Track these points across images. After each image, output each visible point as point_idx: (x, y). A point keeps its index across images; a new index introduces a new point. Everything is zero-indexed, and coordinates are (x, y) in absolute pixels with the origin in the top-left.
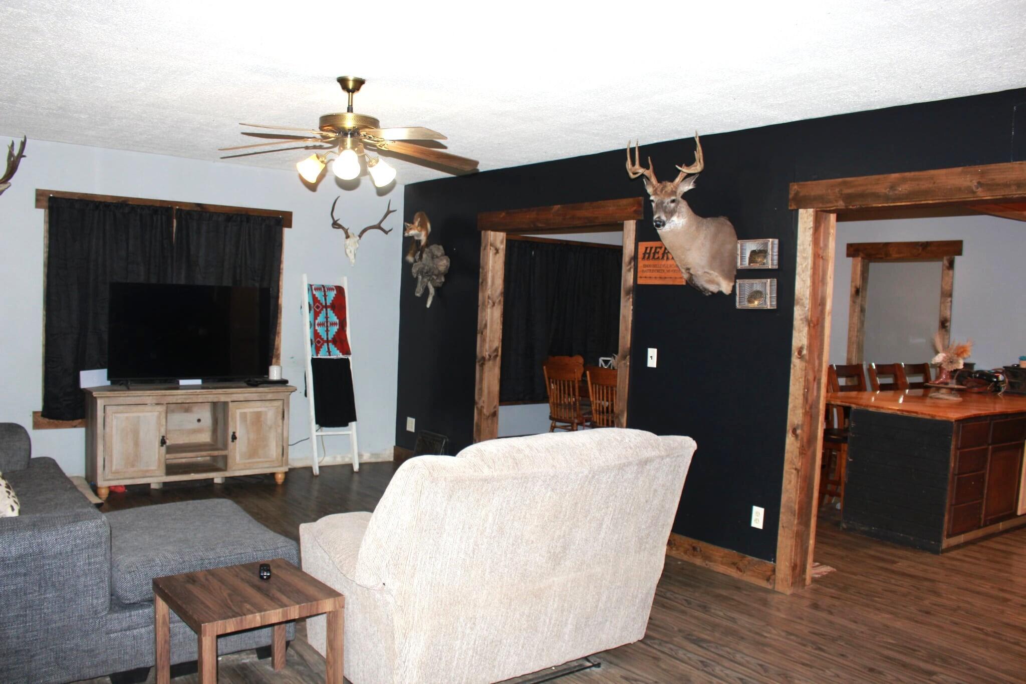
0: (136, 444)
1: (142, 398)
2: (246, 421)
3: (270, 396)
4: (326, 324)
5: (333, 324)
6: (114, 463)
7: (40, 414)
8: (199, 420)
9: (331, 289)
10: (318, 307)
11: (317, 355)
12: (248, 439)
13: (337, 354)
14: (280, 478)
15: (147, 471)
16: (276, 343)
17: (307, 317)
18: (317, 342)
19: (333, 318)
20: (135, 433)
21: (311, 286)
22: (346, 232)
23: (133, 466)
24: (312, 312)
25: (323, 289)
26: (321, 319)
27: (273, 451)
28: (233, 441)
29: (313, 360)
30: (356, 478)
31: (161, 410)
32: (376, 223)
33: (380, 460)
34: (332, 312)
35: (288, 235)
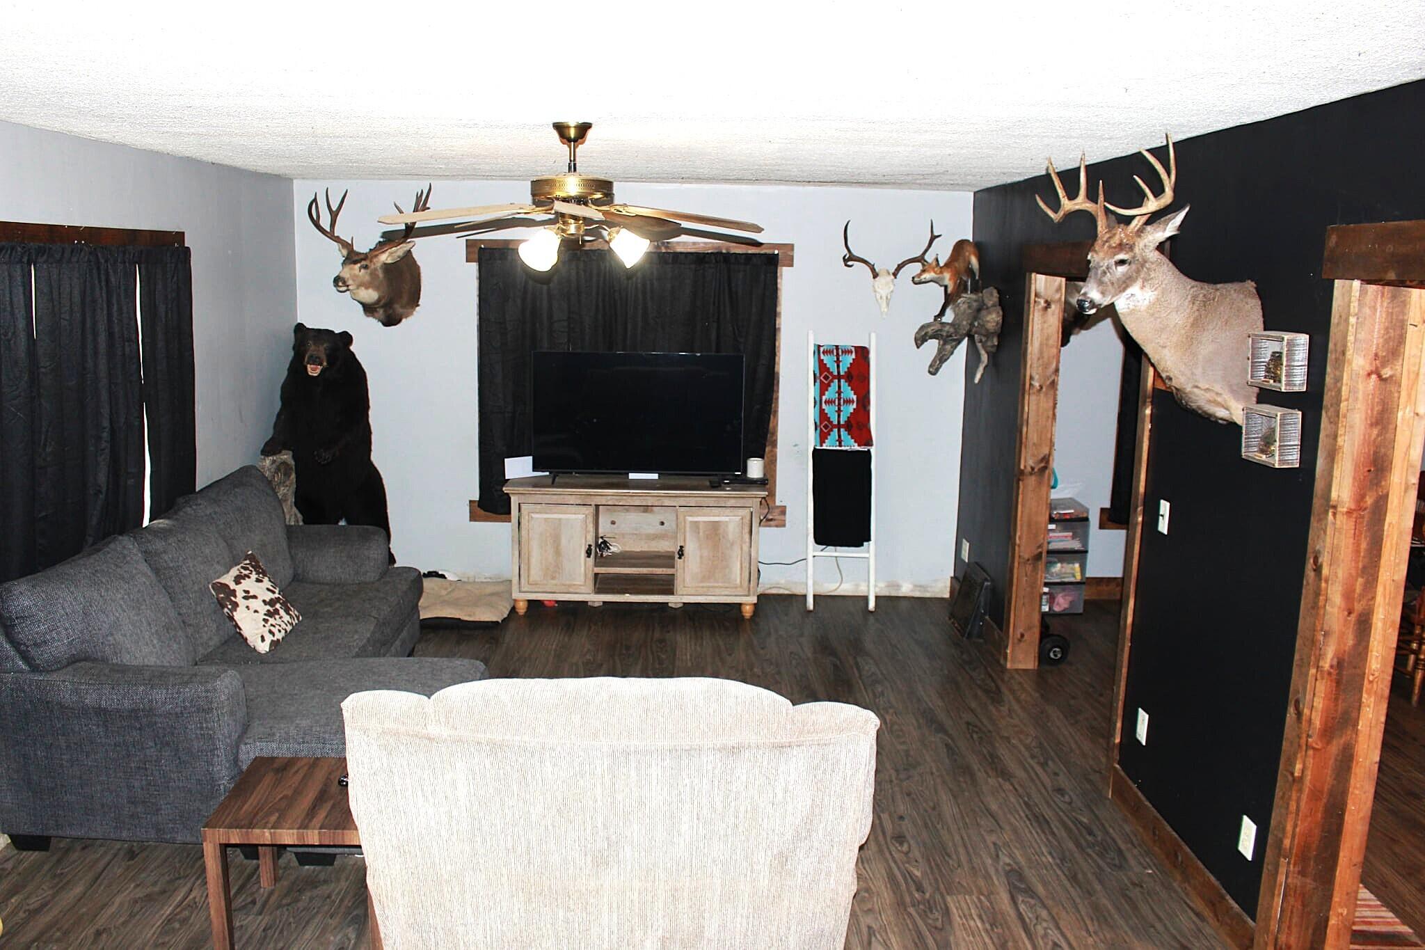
0: (558, 552)
1: (562, 496)
2: (699, 533)
3: (732, 502)
4: (840, 401)
5: (849, 402)
6: (532, 572)
7: (477, 504)
8: (662, 523)
9: (847, 352)
10: (826, 378)
11: (821, 446)
12: (701, 557)
13: (851, 445)
14: (748, 611)
15: (570, 586)
16: (771, 425)
17: (812, 391)
18: (824, 426)
19: (849, 393)
20: (555, 539)
21: (819, 346)
22: (873, 270)
23: (553, 578)
24: (818, 384)
25: (837, 351)
26: (831, 393)
27: (737, 572)
28: (680, 558)
29: (815, 451)
30: (871, 619)
31: (587, 512)
32: (918, 254)
33: (928, 595)
34: (847, 384)
35: (786, 277)
